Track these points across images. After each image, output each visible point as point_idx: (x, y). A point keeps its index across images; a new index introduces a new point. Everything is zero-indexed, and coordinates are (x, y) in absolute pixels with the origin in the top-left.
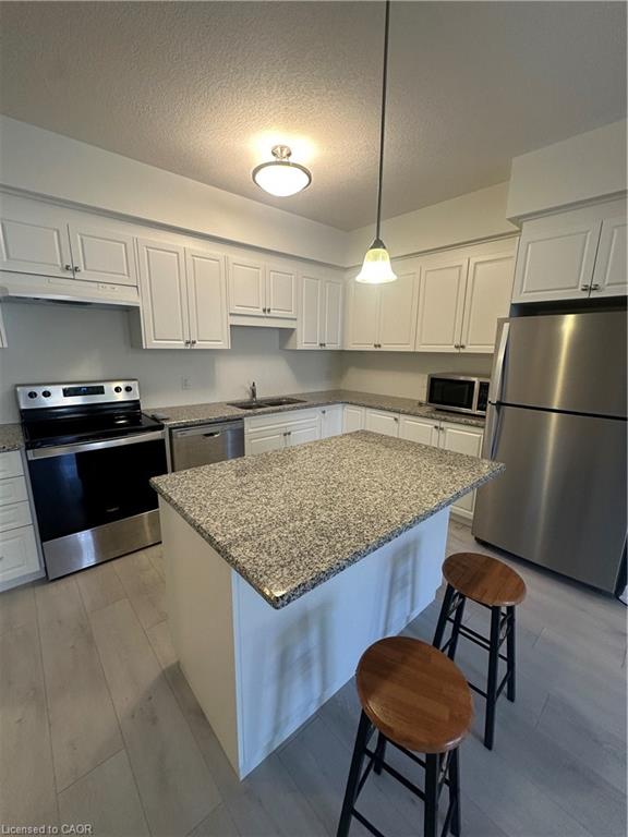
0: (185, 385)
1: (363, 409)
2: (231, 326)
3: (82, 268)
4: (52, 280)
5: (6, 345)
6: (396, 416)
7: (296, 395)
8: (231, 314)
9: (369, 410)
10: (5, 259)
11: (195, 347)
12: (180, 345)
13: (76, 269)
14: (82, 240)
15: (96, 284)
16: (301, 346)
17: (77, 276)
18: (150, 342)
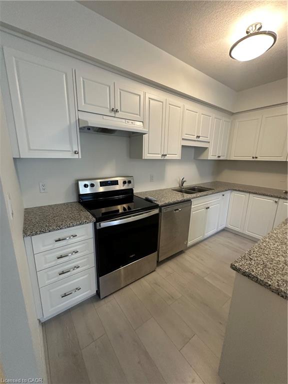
0: (152, 179)
1: (248, 195)
2: (182, 146)
3: (119, 110)
4: (104, 117)
5: (80, 157)
6: (277, 200)
7: (199, 184)
8: (183, 139)
9: (251, 195)
10: (83, 104)
11: (166, 158)
12: (159, 157)
13: (117, 111)
14: (120, 92)
15: (124, 121)
16: (210, 157)
17: (117, 115)
18: (146, 155)
